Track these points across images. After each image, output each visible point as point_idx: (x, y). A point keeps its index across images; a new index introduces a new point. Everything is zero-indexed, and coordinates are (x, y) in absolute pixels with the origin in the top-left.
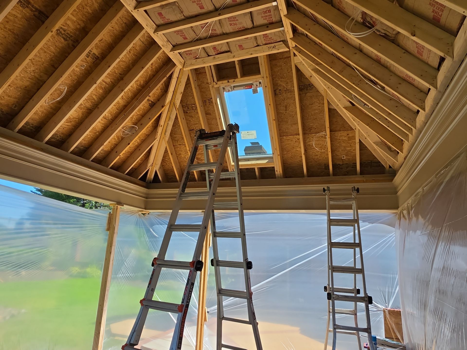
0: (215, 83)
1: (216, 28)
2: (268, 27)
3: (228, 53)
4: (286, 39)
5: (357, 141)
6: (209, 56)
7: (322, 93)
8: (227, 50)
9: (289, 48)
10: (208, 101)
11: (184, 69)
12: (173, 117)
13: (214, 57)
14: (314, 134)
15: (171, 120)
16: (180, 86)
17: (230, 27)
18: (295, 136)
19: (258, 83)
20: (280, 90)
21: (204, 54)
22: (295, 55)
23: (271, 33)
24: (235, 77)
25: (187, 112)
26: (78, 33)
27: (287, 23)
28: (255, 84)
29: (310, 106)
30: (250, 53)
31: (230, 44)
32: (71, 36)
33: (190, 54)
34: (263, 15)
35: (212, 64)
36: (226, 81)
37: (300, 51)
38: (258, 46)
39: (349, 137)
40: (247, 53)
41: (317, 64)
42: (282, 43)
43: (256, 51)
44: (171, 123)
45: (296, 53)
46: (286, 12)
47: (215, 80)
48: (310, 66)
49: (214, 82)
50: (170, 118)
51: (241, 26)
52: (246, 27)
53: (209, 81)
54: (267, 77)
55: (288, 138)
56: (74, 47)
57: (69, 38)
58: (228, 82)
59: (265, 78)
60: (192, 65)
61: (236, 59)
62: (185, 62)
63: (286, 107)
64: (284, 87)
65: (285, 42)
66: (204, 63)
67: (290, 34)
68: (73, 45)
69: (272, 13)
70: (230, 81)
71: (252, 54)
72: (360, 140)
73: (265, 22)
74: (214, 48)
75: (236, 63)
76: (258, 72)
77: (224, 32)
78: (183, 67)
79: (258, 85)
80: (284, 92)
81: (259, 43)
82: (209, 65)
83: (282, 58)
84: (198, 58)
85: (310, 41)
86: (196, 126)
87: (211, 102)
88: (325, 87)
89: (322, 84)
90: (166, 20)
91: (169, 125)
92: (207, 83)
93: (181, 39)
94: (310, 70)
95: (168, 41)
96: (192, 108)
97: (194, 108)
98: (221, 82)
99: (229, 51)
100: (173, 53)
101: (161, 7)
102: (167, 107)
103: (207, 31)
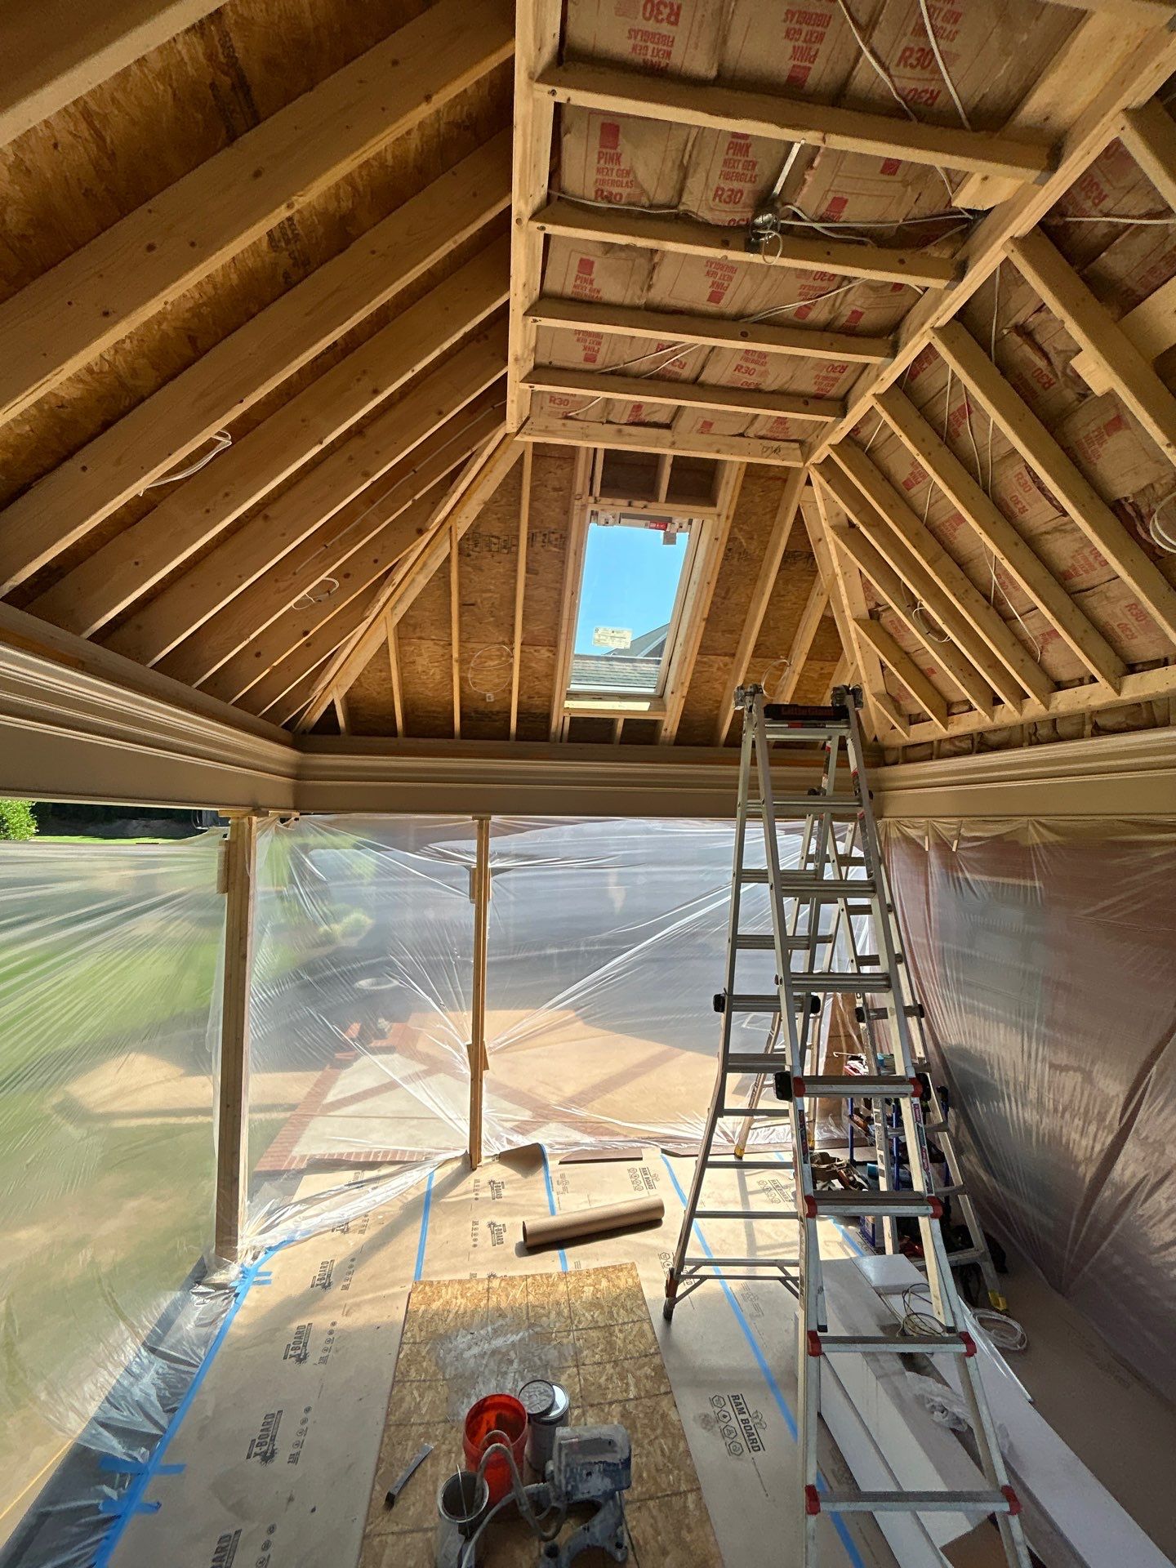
0: (591, 500)
1: (690, 360)
2: (807, 403)
3: (661, 431)
4: (818, 443)
6: (608, 422)
8: (662, 422)
9: (805, 462)
10: (540, 538)
11: (517, 438)
12: (435, 564)
13: (620, 431)
15: (425, 571)
17: (729, 372)
19: (687, 520)
21: (597, 413)
22: (809, 482)
25: (469, 555)
26: (321, 230)
27: (860, 410)
28: (677, 521)
30: (716, 447)
31: (686, 412)
32: (296, 237)
33: (561, 401)
34: (822, 373)
35: (601, 446)
36: (624, 502)
38: (744, 436)
42: (797, 445)
44: (422, 581)
45: (819, 480)
47: (597, 490)
49: (591, 494)
50: (425, 564)
51: (758, 380)
52: (764, 385)
53: (579, 488)
54: (728, 518)
56: (289, 285)
57: (288, 242)
58: (630, 505)
59: (723, 518)
60: (547, 431)
61: (671, 452)
62: (528, 419)
65: (809, 447)
66: (584, 436)
67: (838, 436)
68: (286, 275)
69: (845, 375)
70: (635, 503)
71: (718, 452)
73: (813, 389)
74: (638, 407)
75: (669, 461)
76: (707, 499)
77: (701, 378)
78: (517, 433)
79: (685, 525)
80: (737, 556)
81: (752, 429)
82: (593, 445)
84: (571, 418)
86: (484, 595)
87: (550, 542)
88: (838, 570)
89: (836, 563)
90: (586, 292)
91: (415, 584)
92: (555, 489)
93: (574, 357)
94: (825, 525)
95: (535, 349)
96: (488, 545)
97: (494, 548)
98: (610, 501)
99: (668, 426)
100: (526, 386)
101: (609, 247)
102: (427, 536)
103: (663, 359)
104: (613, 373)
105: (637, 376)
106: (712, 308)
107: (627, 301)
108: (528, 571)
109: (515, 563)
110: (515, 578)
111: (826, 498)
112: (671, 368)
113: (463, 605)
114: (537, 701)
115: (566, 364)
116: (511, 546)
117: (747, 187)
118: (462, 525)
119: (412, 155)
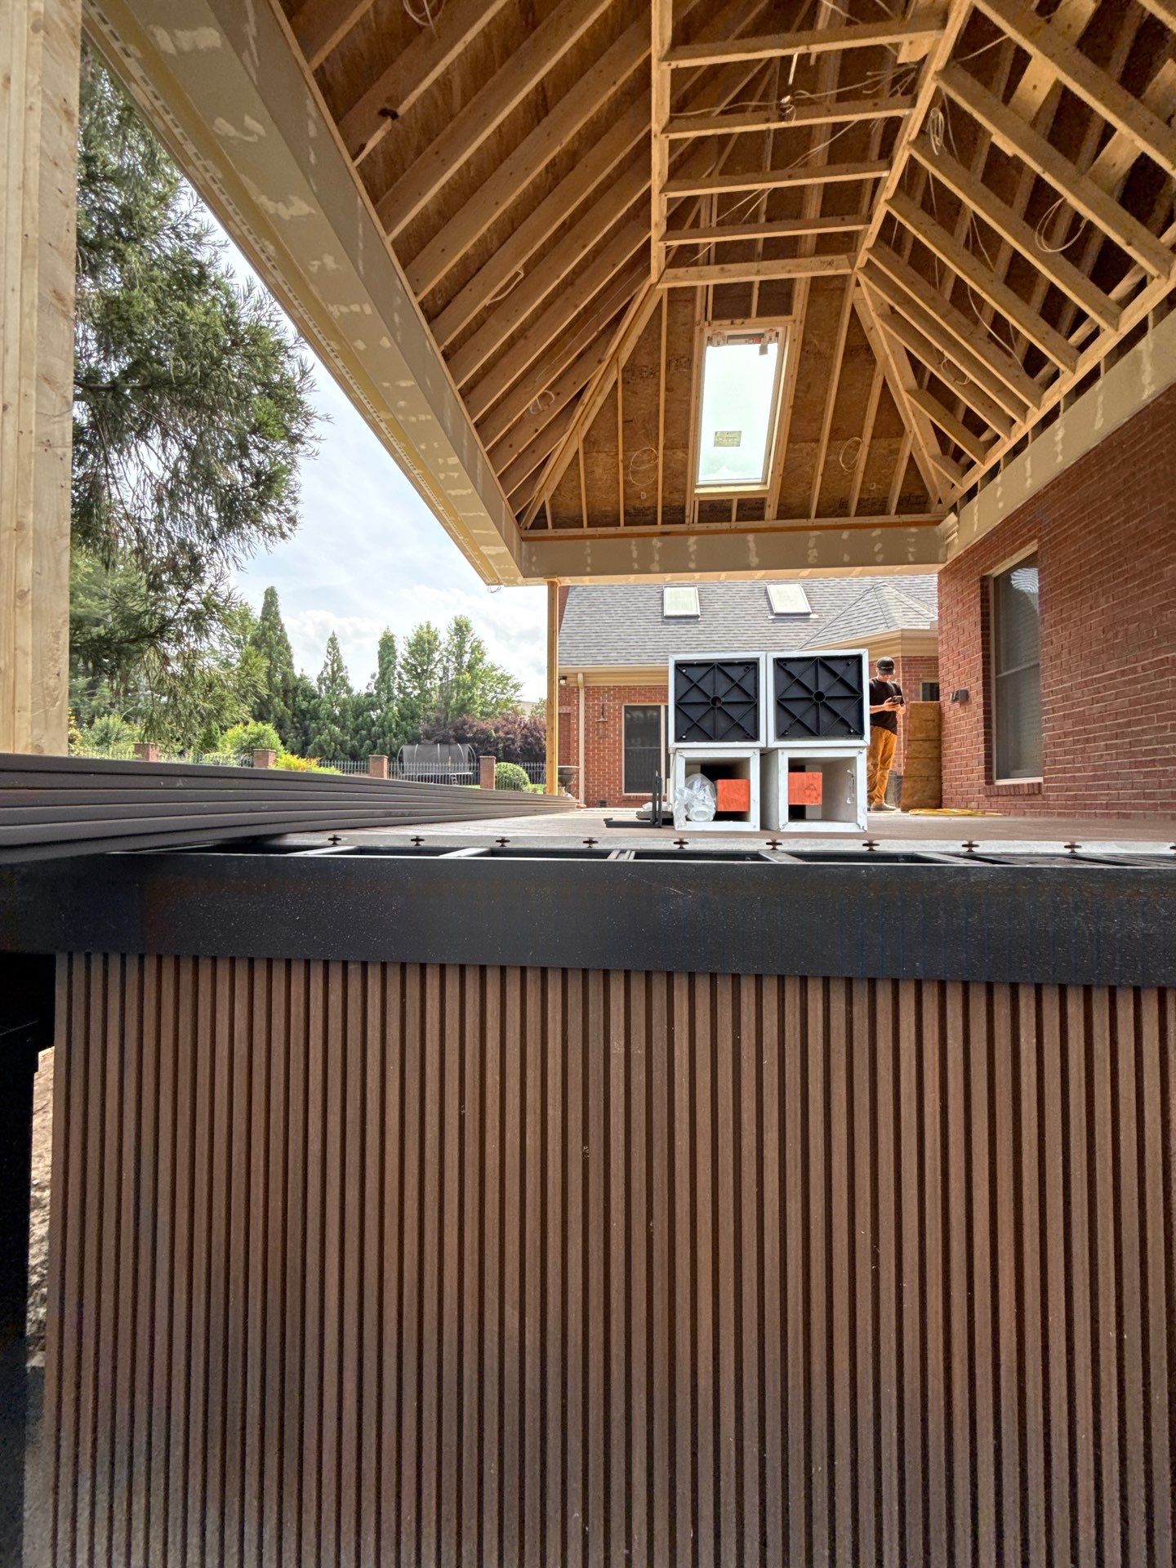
0: (706, 324)
4: (857, 247)
5: (907, 455)
6: (718, 261)
7: (880, 361)
9: (852, 267)
10: (674, 363)
11: (659, 287)
13: (723, 268)
14: (839, 442)
15: (602, 394)
16: (639, 322)
18: (809, 444)
19: (775, 332)
20: (807, 352)
24: (746, 314)
25: (629, 381)
27: (880, 215)
28: (767, 336)
30: (788, 269)
35: (711, 283)
36: (729, 323)
37: (874, 274)
39: (890, 450)
40: (783, 268)
41: (899, 303)
42: (845, 257)
43: (799, 266)
45: (863, 277)
46: (892, 192)
47: (710, 316)
48: (877, 302)
49: (706, 320)
50: (602, 389)
53: (697, 319)
54: (800, 320)
55: (800, 447)
58: (732, 324)
60: (676, 278)
61: (758, 279)
62: (664, 270)
63: (809, 387)
65: (853, 254)
66: (701, 277)
67: (871, 238)
70: (734, 322)
71: (789, 272)
72: (911, 455)
75: (756, 286)
76: (787, 311)
78: (659, 281)
79: (773, 337)
82: (705, 283)
83: (826, 290)
85: (900, 259)
86: (639, 412)
87: (680, 365)
88: (888, 351)
89: (886, 347)
91: (596, 404)
92: (683, 324)
94: (873, 315)
96: (640, 373)
97: (644, 374)
98: (719, 324)
100: (662, 244)
108: (667, 389)
109: (658, 385)
110: (658, 396)
111: (872, 293)
113: (625, 422)
114: (676, 496)
116: (655, 373)
118: (624, 357)
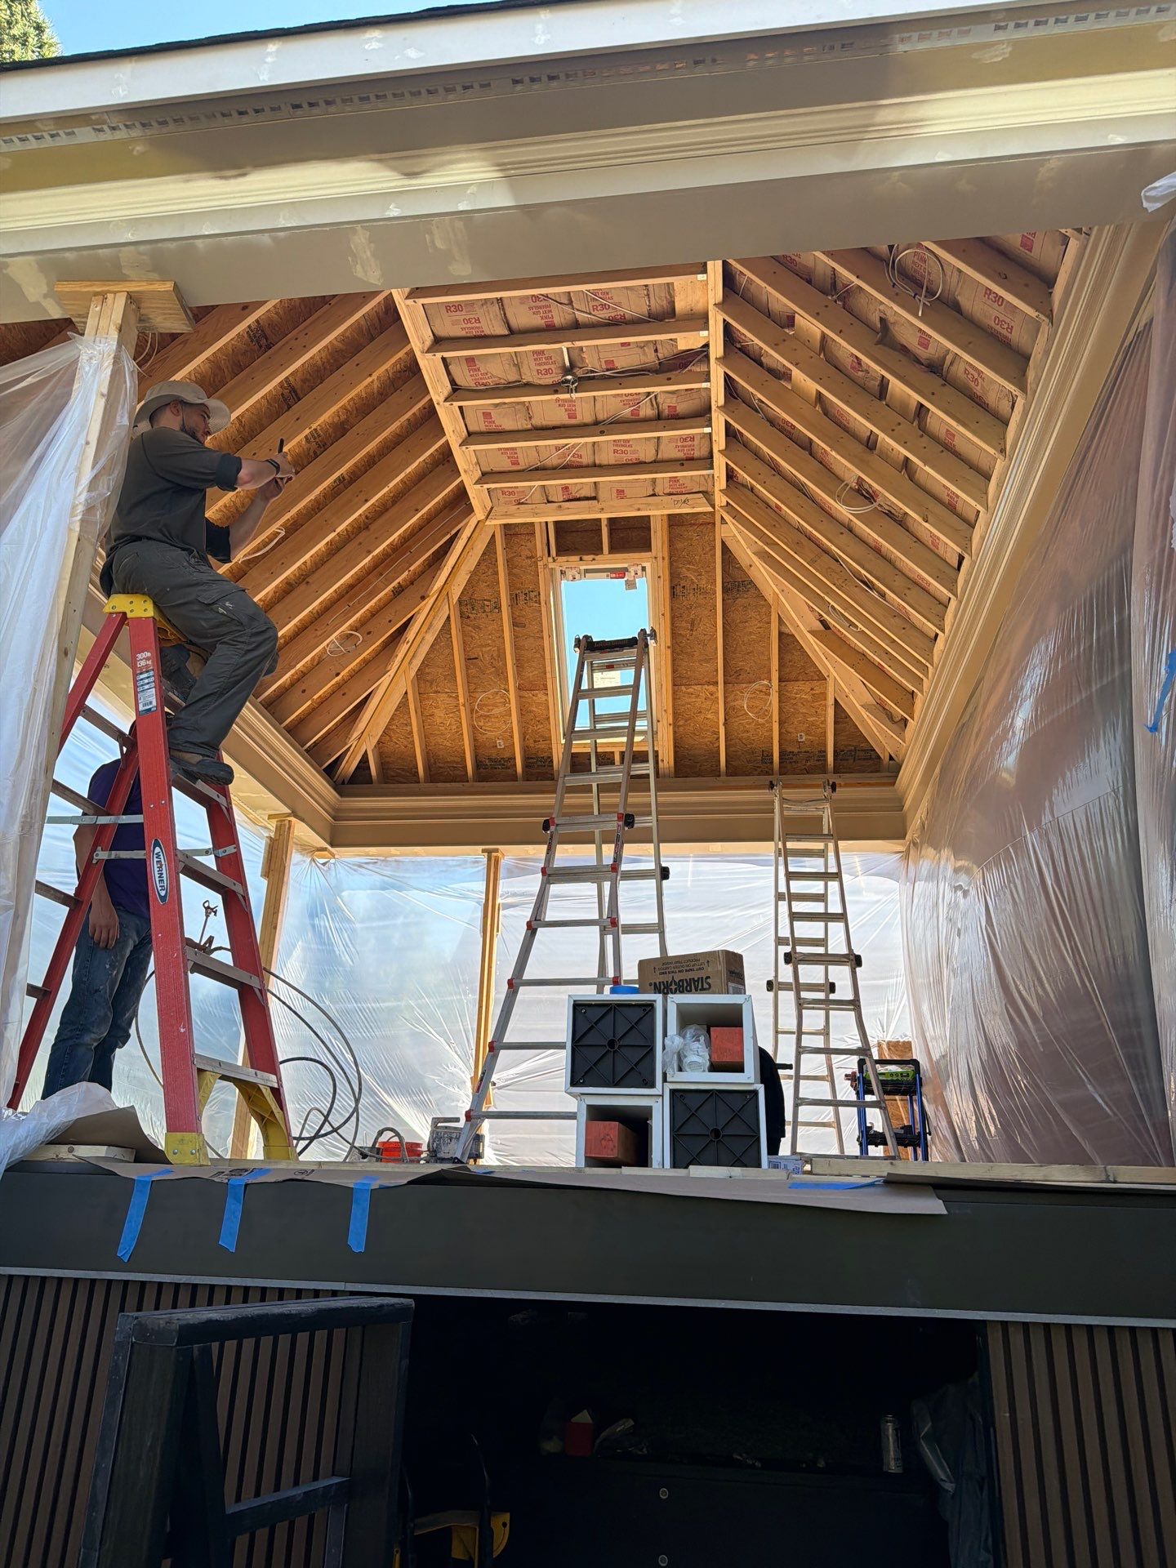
0: (550, 559)
1: (583, 453)
2: (683, 464)
3: (590, 502)
4: (709, 490)
5: (831, 702)
6: (549, 502)
7: (770, 599)
8: (589, 495)
9: (713, 506)
10: (522, 597)
11: (488, 523)
12: (439, 624)
13: (560, 506)
14: (744, 685)
15: (431, 631)
16: (469, 557)
17: (611, 455)
18: (706, 687)
19: (640, 567)
20: (684, 587)
21: (538, 497)
22: (723, 521)
23: (685, 477)
24: (598, 550)
25: (469, 617)
26: (331, 430)
27: (720, 462)
29: (741, 625)
30: (637, 506)
31: (601, 485)
32: (319, 436)
33: (510, 493)
34: (679, 444)
35: (551, 519)
37: (736, 516)
38: (654, 495)
39: (813, 695)
40: (631, 506)
41: (767, 544)
43: (649, 504)
44: (430, 638)
45: (727, 517)
46: (723, 446)
47: (553, 551)
48: (750, 544)
50: (431, 625)
51: (635, 456)
52: (642, 458)
53: (539, 554)
54: (663, 558)
55: (691, 690)
57: (315, 438)
58: (581, 559)
59: (660, 560)
60: (506, 515)
61: (604, 516)
62: (492, 508)
63: (692, 624)
64: (693, 583)
65: (708, 495)
66: (536, 514)
67: (721, 482)
68: (315, 453)
69: (696, 442)
70: (585, 557)
71: (639, 510)
72: (835, 700)
73: (681, 455)
74: (566, 488)
75: (604, 523)
76: (645, 545)
77: (597, 462)
78: (487, 518)
79: (639, 572)
80: (692, 591)
81: (657, 491)
82: (544, 520)
83: (694, 524)
84: (523, 503)
85: (759, 501)
86: (484, 649)
87: (531, 599)
90: (493, 427)
91: (425, 642)
92: (527, 558)
93: (505, 464)
94: (748, 552)
95: (478, 463)
96: (482, 607)
97: (487, 609)
98: (565, 558)
99: (594, 498)
100: (478, 486)
101: (496, 405)
102: (430, 601)
103: (564, 456)
104: (537, 469)
105: (554, 468)
106: (573, 422)
107: (520, 428)
108: (516, 625)
111: (741, 533)
112: (573, 459)
113: (468, 660)
114: (543, 745)
115: (502, 469)
117: (553, 367)
118: (456, 591)
119: (375, 391)
